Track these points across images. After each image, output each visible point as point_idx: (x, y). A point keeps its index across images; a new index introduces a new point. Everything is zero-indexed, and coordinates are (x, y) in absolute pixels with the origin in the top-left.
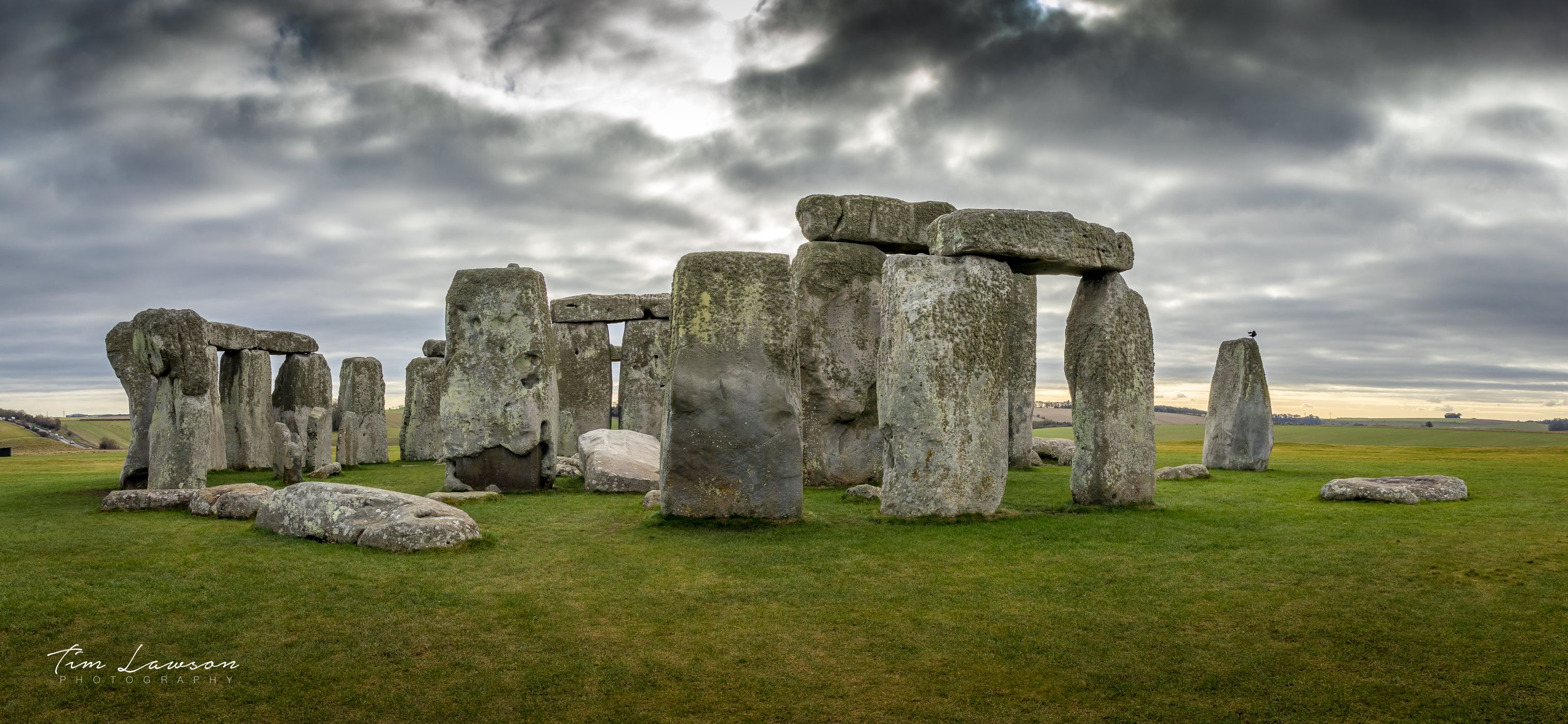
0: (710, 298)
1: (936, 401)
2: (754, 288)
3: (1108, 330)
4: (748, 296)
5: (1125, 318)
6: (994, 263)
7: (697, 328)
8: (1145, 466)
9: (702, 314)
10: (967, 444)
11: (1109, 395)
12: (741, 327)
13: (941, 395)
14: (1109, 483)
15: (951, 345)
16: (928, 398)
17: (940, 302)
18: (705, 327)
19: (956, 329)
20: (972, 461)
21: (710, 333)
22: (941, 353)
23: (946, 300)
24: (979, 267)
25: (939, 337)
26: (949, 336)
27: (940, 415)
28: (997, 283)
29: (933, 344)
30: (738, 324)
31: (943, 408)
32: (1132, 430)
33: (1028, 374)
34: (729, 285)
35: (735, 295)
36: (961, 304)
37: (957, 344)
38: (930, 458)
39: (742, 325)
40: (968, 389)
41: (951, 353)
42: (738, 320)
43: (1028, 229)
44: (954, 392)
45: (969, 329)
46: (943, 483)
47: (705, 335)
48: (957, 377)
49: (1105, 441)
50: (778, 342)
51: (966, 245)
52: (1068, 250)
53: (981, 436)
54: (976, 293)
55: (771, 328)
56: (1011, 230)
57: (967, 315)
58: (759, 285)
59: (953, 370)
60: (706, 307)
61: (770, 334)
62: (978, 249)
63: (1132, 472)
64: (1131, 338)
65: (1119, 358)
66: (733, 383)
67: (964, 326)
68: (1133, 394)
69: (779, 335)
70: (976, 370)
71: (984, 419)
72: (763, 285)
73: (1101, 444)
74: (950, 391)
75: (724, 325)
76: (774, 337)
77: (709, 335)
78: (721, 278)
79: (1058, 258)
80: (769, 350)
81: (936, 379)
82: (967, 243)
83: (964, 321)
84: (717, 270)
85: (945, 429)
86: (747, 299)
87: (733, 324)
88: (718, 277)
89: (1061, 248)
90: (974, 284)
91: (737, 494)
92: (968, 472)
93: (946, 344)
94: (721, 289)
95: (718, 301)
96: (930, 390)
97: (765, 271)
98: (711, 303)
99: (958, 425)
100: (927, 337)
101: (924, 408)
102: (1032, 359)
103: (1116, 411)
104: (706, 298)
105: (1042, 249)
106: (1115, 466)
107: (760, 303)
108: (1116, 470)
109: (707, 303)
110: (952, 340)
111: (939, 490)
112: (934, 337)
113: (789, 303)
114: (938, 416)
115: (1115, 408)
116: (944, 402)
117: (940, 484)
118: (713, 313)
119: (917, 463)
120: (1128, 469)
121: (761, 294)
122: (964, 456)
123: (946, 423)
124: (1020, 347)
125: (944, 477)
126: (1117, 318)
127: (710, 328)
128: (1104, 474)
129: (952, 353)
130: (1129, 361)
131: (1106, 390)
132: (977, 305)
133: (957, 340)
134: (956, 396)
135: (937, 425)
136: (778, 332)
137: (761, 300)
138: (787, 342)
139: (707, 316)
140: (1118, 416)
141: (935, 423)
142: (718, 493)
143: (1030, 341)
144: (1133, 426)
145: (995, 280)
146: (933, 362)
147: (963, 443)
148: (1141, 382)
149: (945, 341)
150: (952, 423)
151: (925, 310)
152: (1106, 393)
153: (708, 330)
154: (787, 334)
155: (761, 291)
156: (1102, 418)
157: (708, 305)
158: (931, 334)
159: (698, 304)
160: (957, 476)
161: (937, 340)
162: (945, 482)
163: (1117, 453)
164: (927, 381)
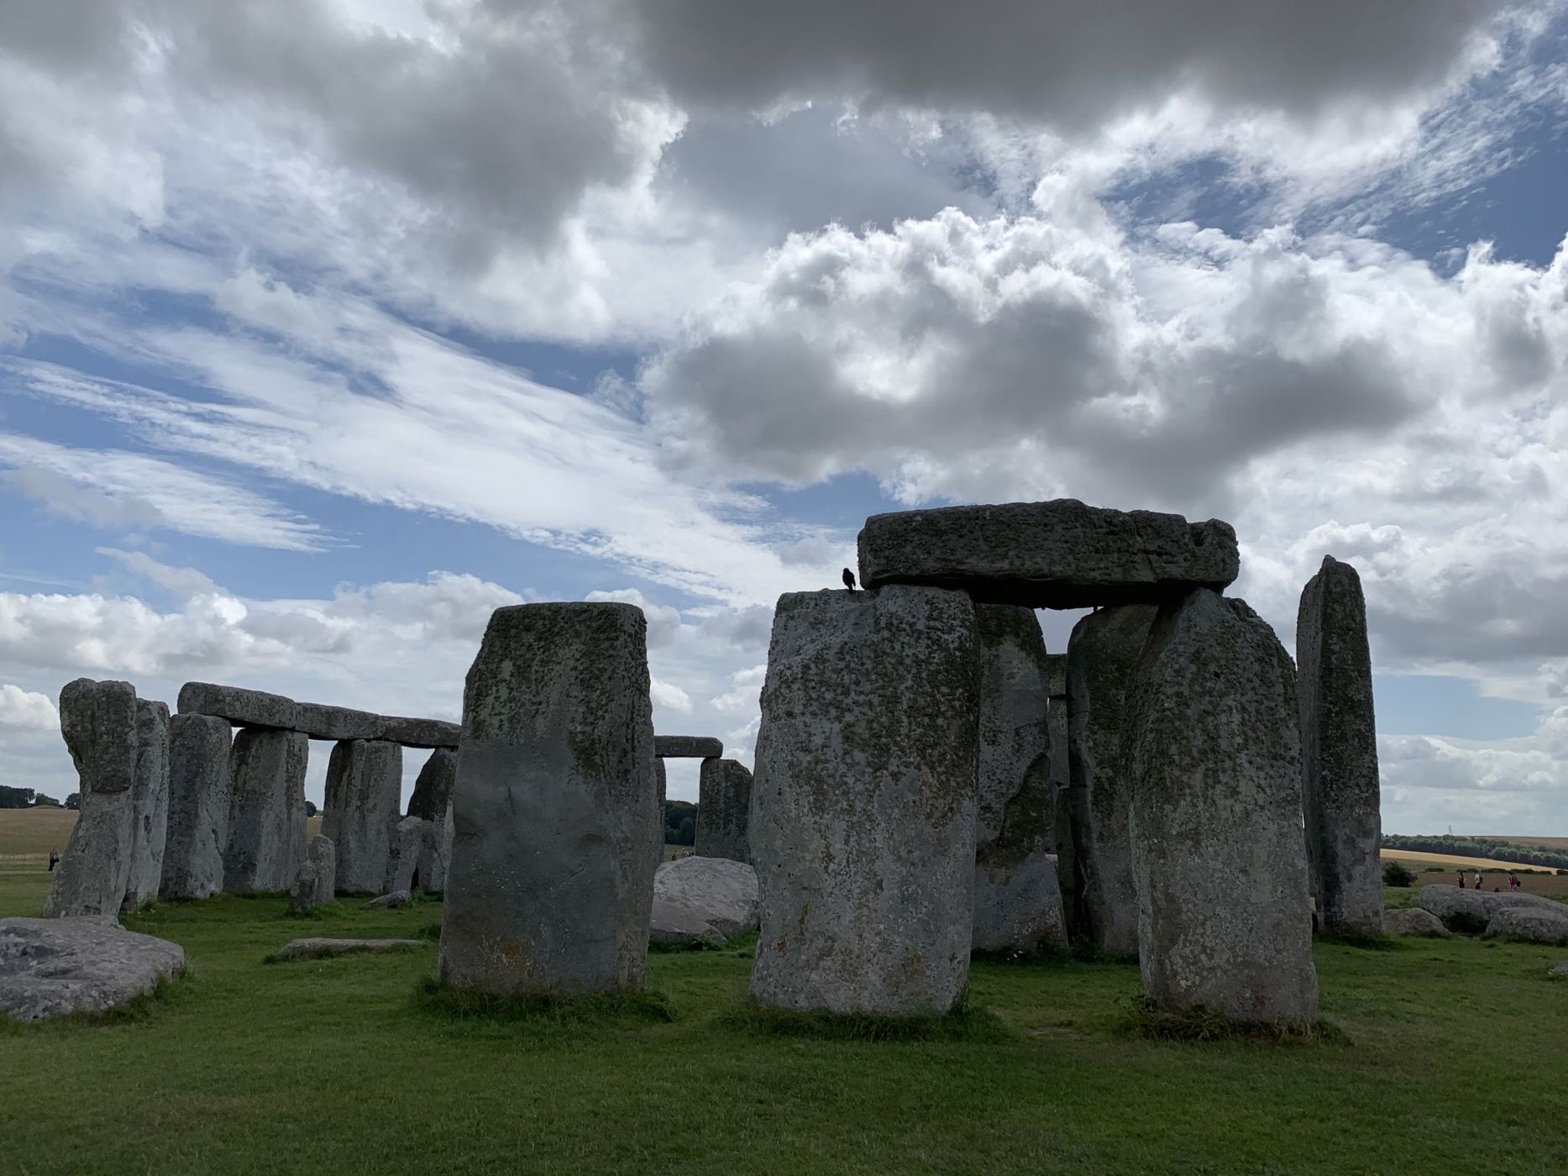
0: (511, 668)
1: (808, 820)
2: (569, 653)
3: (1170, 691)
4: (560, 663)
5: (1213, 667)
6: (931, 592)
7: (488, 711)
8: (1278, 952)
9: (497, 691)
10: (871, 896)
11: (1175, 810)
12: (542, 708)
13: (818, 808)
14: (1183, 983)
15: (837, 727)
16: (792, 815)
17: (819, 659)
18: (498, 709)
19: (849, 701)
20: (882, 927)
21: (502, 717)
22: (818, 740)
23: (830, 655)
24: (900, 601)
25: (814, 714)
26: (833, 712)
27: (816, 843)
28: (937, 624)
29: (802, 725)
30: (540, 703)
31: (822, 832)
32: (1242, 878)
33: (1362, 782)
34: (539, 649)
35: (544, 663)
36: (865, 660)
37: (849, 725)
38: (806, 918)
39: (544, 705)
40: (875, 798)
41: (837, 742)
42: (541, 697)
43: (988, 533)
44: (845, 805)
45: (876, 700)
46: (821, 964)
47: (495, 721)
48: (850, 781)
49: (1170, 898)
50: (588, 729)
51: (876, 569)
52: (1070, 558)
53: (903, 882)
54: (890, 641)
55: (582, 709)
56: (954, 537)
57: (874, 677)
58: (577, 646)
59: (843, 768)
60: (505, 681)
61: (580, 718)
62: (896, 573)
63: (1245, 964)
64: (1230, 703)
65: (1198, 741)
66: (524, 792)
67: (867, 696)
68: (1238, 808)
69: (590, 719)
70: (893, 768)
71: (910, 852)
72: (582, 647)
73: (1162, 903)
74: (837, 802)
75: (523, 705)
76: (584, 722)
77: (501, 721)
78: (532, 640)
79: (1051, 574)
80: (574, 741)
81: (808, 783)
82: (878, 565)
83: (868, 687)
84: (528, 629)
85: (826, 868)
86: (557, 668)
87: (534, 704)
88: (529, 638)
89: (1056, 557)
90: (889, 625)
91: (528, 964)
92: (874, 946)
93: (827, 725)
94: (529, 655)
95: (521, 672)
96: (797, 802)
97: (589, 627)
98: (512, 675)
99: (855, 862)
100: (790, 714)
101: (788, 832)
102: (1367, 758)
103: (1197, 843)
104: (507, 667)
105: (1017, 563)
106: (1198, 949)
107: (574, 673)
108: (1203, 957)
109: (506, 675)
110: (839, 719)
111: (813, 976)
112: (803, 714)
113: (613, 671)
114: (812, 847)
115: (1193, 836)
116: (824, 821)
117: (817, 965)
118: (512, 689)
119: (784, 926)
120: (1236, 956)
121: (577, 660)
122: (868, 917)
123: (830, 857)
124: (1343, 738)
125: (826, 953)
126: (1194, 668)
127: (503, 711)
128: (1172, 964)
129: (840, 739)
130: (1223, 743)
131: (1168, 801)
132: (893, 661)
133: (849, 718)
134: (851, 810)
135: (812, 861)
136: (592, 714)
137: (575, 668)
138: (602, 729)
139: (504, 692)
140: (1203, 850)
141: (808, 856)
142: (505, 961)
143: (1362, 728)
144: (1244, 871)
145: (935, 620)
146: (801, 755)
147: (865, 893)
148: (1259, 786)
149: (824, 721)
150: (841, 857)
151: (788, 673)
152: (1168, 808)
153: (500, 713)
154: (603, 718)
155: (578, 655)
156: (1162, 854)
157: (508, 678)
158: (798, 709)
159: (496, 678)
160: (851, 952)
161: (808, 719)
162: (827, 962)
163: (1203, 923)
164: (790, 786)
